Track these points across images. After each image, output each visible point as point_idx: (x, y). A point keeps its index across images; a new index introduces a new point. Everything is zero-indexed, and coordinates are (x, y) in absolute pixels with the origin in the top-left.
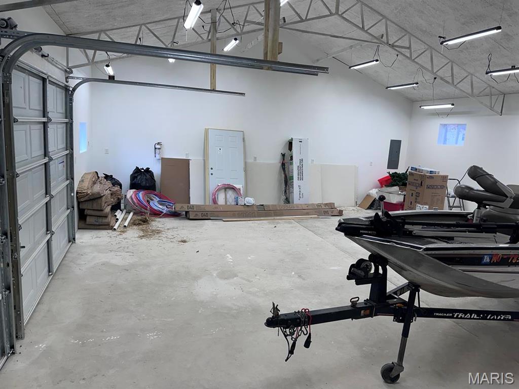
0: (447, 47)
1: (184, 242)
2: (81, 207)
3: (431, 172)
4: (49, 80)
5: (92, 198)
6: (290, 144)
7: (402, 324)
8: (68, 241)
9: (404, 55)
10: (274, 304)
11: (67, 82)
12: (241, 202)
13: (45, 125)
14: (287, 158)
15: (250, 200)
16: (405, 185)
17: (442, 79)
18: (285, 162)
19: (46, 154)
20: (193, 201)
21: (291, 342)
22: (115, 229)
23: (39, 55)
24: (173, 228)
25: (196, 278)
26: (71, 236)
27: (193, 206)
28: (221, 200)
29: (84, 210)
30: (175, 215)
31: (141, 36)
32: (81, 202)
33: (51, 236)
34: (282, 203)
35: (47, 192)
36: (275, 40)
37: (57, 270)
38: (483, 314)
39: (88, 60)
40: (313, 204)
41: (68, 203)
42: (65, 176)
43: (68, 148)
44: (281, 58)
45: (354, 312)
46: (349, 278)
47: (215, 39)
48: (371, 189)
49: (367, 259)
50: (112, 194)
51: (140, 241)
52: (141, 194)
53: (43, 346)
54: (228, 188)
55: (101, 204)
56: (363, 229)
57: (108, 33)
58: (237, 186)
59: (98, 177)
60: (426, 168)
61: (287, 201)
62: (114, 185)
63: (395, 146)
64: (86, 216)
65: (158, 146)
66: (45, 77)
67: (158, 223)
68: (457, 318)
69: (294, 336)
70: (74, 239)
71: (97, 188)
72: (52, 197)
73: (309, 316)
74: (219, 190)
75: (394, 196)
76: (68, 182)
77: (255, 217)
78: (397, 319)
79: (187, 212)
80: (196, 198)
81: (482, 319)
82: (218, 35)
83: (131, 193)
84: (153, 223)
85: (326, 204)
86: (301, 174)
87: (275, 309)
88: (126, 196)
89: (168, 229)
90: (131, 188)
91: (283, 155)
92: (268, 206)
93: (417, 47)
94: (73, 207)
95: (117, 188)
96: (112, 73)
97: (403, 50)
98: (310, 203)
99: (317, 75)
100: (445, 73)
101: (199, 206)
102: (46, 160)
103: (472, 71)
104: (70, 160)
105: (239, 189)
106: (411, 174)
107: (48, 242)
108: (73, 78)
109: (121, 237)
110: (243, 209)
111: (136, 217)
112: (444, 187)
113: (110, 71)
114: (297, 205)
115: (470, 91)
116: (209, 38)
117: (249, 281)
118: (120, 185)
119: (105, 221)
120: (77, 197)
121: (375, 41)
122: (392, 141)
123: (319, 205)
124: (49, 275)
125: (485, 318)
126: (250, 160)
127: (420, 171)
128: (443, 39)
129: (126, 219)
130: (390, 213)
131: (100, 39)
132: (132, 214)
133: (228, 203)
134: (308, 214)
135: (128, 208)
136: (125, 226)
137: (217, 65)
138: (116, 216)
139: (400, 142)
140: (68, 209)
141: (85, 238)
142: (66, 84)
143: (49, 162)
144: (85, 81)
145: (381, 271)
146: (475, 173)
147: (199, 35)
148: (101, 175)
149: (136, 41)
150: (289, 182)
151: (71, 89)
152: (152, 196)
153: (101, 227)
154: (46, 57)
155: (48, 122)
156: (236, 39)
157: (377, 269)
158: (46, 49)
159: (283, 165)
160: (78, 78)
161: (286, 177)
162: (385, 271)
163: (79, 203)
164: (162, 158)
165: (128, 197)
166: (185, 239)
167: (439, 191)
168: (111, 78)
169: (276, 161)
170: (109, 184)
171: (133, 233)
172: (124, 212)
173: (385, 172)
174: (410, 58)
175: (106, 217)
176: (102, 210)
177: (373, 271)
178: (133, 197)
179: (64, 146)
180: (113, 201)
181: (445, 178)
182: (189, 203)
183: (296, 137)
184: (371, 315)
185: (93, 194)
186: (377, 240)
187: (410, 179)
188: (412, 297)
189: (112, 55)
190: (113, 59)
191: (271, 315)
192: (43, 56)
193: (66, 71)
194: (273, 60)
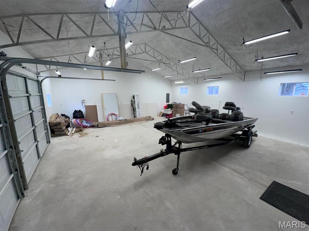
0: (181, 64)
1: (98, 136)
2: (52, 128)
3: (180, 103)
4: (28, 78)
5: (56, 124)
6: (134, 97)
7: (177, 155)
8: (47, 143)
9: (168, 66)
10: (134, 158)
11: (38, 78)
12: (118, 119)
13: (28, 97)
14: (133, 102)
15: (121, 118)
16: (172, 108)
17: (180, 74)
18: (133, 103)
19: (30, 109)
20: (99, 121)
21: (142, 169)
22: (68, 135)
23: (21, 67)
24: (93, 132)
25: (104, 150)
26: (48, 140)
27: (100, 122)
28: (110, 119)
29: (53, 129)
30: (93, 126)
31: (70, 59)
32: (52, 126)
33: (38, 143)
34: (133, 118)
35: (33, 125)
36: (125, 61)
37: (43, 156)
38: (200, 148)
39: (47, 69)
40: (144, 117)
41: (45, 128)
42: (42, 117)
43: (42, 105)
44: (128, 68)
45: (162, 154)
46: (159, 143)
47: (102, 61)
48: (162, 110)
49: (165, 136)
50: (65, 122)
51: (79, 138)
52: (78, 120)
53: (38, 191)
54: (113, 114)
55: (61, 126)
56: (163, 126)
57: (55, 58)
58: (116, 113)
59: (59, 116)
60: (178, 102)
61: (135, 117)
62: (66, 118)
63: (168, 95)
64: (55, 131)
65: (83, 101)
66: (26, 77)
67: (86, 131)
68: (193, 150)
69: (143, 167)
70: (50, 142)
71: (58, 120)
72: (36, 127)
73: (147, 159)
74: (109, 116)
75: (169, 112)
76: (44, 119)
77: (123, 124)
78: (175, 154)
79: (97, 125)
80: (101, 120)
81: (200, 149)
82: (103, 59)
83: (74, 120)
84: (84, 131)
85: (148, 117)
86: (138, 107)
87: (135, 159)
88: (72, 121)
89: (91, 132)
90: (74, 118)
91: (132, 101)
92: (128, 119)
93: (172, 64)
94: (48, 129)
95: (67, 119)
96: (60, 74)
97: (167, 65)
98: (143, 117)
99: (141, 73)
100: (181, 72)
101: (102, 122)
102: (31, 112)
103: (188, 71)
104: (43, 110)
105: (117, 114)
106: (174, 104)
107: (37, 146)
108: (40, 76)
109: (71, 138)
110: (119, 121)
111: (77, 129)
112: (184, 108)
113: (58, 73)
114: (138, 118)
115: (188, 77)
116: (100, 60)
117: (124, 148)
118: (69, 118)
119: (63, 132)
120: (49, 125)
121: (158, 61)
122: (167, 94)
123: (146, 117)
124: (39, 159)
125: (201, 149)
126: (120, 104)
127: (176, 103)
128: (179, 61)
129: (73, 131)
130: (170, 119)
131: (52, 61)
132: (75, 128)
133: (113, 120)
134: (142, 121)
135: (73, 126)
136: (73, 133)
137: (104, 71)
138: (68, 130)
139: (169, 94)
140: (45, 130)
141: (55, 141)
142: (38, 79)
143: (32, 112)
144: (46, 77)
145: (169, 139)
146: (194, 104)
147: (95, 59)
148: (60, 114)
149: (69, 61)
150: (135, 110)
151: (40, 81)
152: (83, 120)
153: (62, 135)
154: (25, 68)
155: (29, 96)
156: (110, 61)
157: (168, 139)
158: (24, 65)
159: (132, 104)
160: (43, 76)
161: (133, 108)
162: (170, 139)
163: (50, 127)
164: (85, 106)
165: (73, 122)
166: (98, 135)
167: (183, 109)
168: (60, 76)
169: (129, 103)
170: (64, 118)
171: (77, 136)
172: (72, 128)
173: (166, 104)
174: (170, 67)
175: (64, 131)
176: (62, 128)
177: (167, 140)
178: (75, 121)
179: (40, 105)
180: (66, 124)
181: (184, 105)
182: (98, 122)
183: (135, 94)
184: (167, 154)
185: (56, 123)
186: (167, 129)
187: (174, 106)
188: (179, 146)
189: (58, 67)
190: (59, 69)
191: (134, 162)
192: (23, 68)
193: (37, 74)
194: (125, 68)
